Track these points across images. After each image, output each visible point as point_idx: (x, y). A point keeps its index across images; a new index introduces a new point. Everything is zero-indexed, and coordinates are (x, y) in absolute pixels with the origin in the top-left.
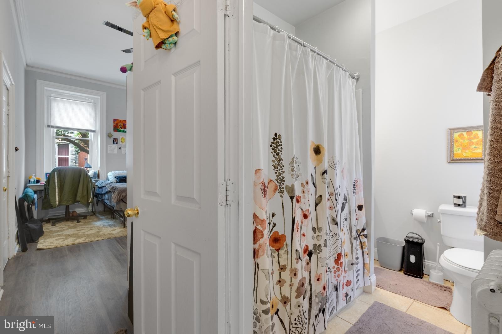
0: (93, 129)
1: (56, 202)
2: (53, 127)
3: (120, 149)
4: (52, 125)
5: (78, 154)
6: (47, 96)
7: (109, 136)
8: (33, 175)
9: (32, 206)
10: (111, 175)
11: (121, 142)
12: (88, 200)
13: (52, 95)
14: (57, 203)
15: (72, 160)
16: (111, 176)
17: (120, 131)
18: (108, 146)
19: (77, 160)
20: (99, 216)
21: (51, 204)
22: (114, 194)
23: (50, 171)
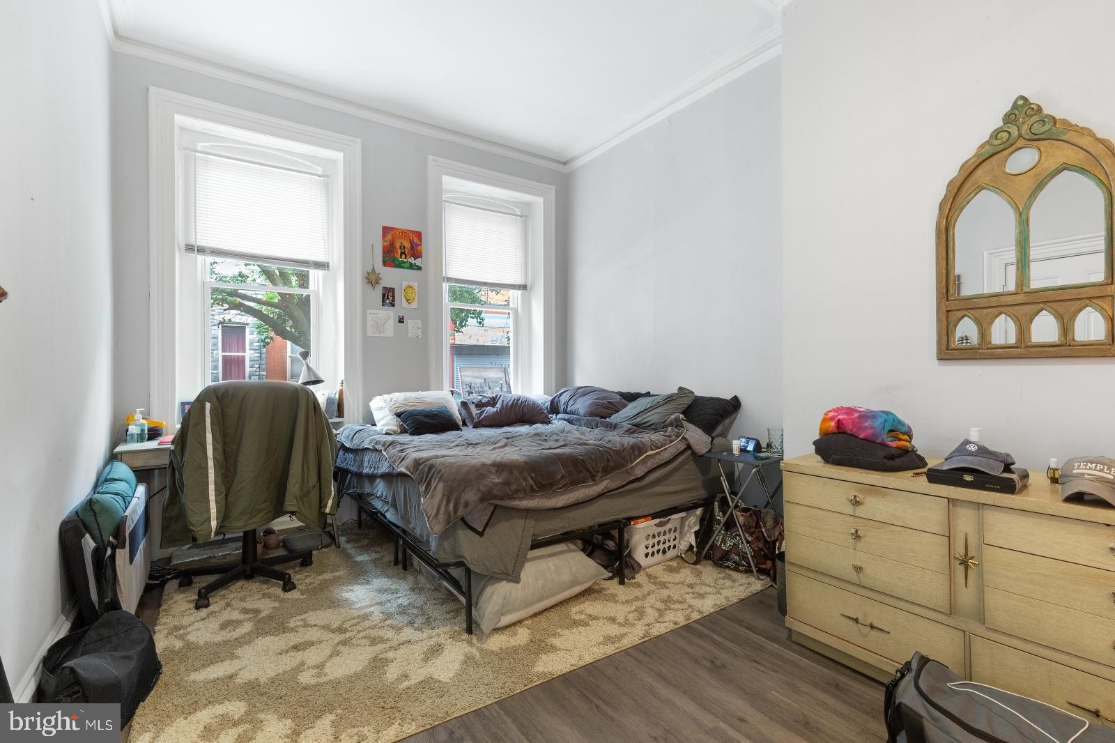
0: (321, 258)
1: (209, 520)
2: (201, 250)
3: (401, 321)
4: (198, 244)
5: (264, 346)
6: (185, 149)
7: (371, 279)
8: (138, 410)
9: (114, 548)
10: (381, 408)
11: (404, 300)
12: (322, 505)
13: (200, 146)
14: (214, 524)
15: (253, 362)
16: (383, 411)
17: (400, 266)
18: (369, 311)
19: (263, 362)
20: (350, 549)
21: (192, 531)
22: (432, 497)
23: (192, 396)
